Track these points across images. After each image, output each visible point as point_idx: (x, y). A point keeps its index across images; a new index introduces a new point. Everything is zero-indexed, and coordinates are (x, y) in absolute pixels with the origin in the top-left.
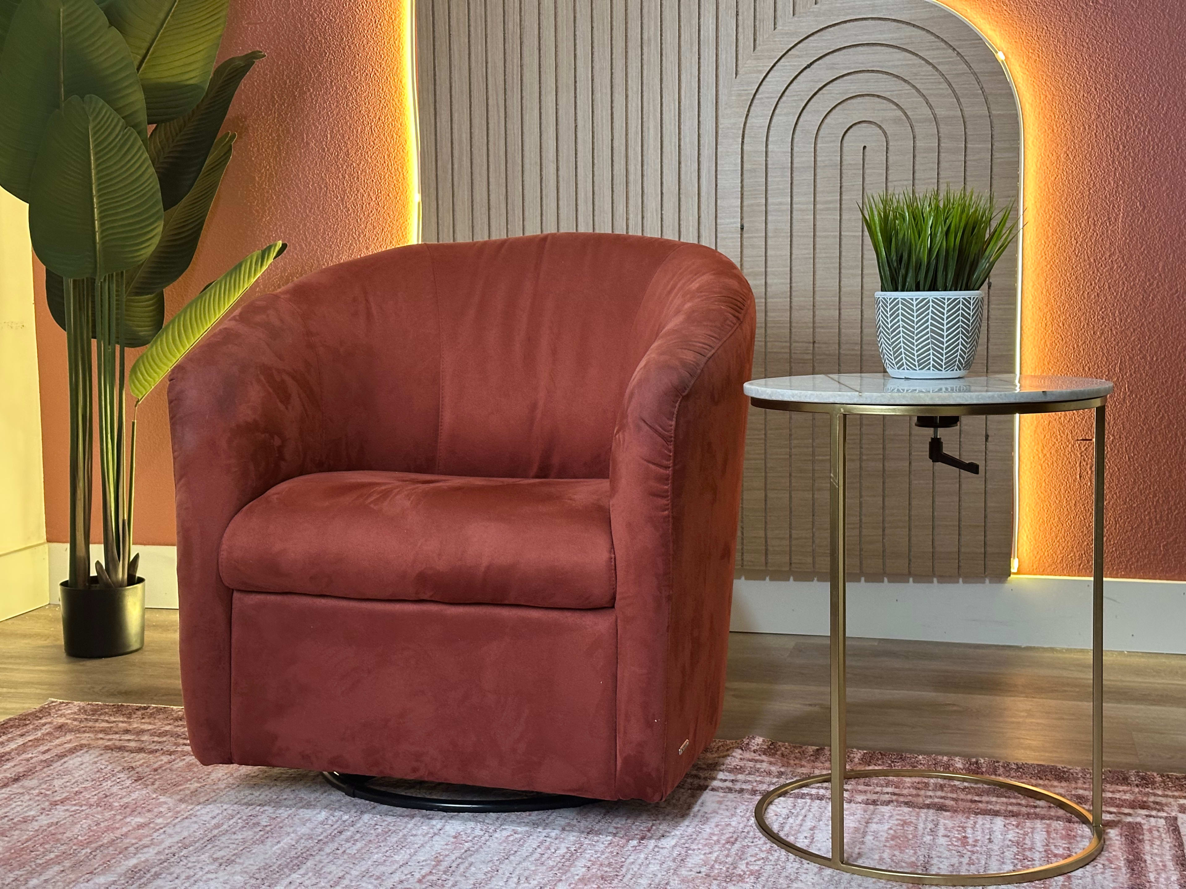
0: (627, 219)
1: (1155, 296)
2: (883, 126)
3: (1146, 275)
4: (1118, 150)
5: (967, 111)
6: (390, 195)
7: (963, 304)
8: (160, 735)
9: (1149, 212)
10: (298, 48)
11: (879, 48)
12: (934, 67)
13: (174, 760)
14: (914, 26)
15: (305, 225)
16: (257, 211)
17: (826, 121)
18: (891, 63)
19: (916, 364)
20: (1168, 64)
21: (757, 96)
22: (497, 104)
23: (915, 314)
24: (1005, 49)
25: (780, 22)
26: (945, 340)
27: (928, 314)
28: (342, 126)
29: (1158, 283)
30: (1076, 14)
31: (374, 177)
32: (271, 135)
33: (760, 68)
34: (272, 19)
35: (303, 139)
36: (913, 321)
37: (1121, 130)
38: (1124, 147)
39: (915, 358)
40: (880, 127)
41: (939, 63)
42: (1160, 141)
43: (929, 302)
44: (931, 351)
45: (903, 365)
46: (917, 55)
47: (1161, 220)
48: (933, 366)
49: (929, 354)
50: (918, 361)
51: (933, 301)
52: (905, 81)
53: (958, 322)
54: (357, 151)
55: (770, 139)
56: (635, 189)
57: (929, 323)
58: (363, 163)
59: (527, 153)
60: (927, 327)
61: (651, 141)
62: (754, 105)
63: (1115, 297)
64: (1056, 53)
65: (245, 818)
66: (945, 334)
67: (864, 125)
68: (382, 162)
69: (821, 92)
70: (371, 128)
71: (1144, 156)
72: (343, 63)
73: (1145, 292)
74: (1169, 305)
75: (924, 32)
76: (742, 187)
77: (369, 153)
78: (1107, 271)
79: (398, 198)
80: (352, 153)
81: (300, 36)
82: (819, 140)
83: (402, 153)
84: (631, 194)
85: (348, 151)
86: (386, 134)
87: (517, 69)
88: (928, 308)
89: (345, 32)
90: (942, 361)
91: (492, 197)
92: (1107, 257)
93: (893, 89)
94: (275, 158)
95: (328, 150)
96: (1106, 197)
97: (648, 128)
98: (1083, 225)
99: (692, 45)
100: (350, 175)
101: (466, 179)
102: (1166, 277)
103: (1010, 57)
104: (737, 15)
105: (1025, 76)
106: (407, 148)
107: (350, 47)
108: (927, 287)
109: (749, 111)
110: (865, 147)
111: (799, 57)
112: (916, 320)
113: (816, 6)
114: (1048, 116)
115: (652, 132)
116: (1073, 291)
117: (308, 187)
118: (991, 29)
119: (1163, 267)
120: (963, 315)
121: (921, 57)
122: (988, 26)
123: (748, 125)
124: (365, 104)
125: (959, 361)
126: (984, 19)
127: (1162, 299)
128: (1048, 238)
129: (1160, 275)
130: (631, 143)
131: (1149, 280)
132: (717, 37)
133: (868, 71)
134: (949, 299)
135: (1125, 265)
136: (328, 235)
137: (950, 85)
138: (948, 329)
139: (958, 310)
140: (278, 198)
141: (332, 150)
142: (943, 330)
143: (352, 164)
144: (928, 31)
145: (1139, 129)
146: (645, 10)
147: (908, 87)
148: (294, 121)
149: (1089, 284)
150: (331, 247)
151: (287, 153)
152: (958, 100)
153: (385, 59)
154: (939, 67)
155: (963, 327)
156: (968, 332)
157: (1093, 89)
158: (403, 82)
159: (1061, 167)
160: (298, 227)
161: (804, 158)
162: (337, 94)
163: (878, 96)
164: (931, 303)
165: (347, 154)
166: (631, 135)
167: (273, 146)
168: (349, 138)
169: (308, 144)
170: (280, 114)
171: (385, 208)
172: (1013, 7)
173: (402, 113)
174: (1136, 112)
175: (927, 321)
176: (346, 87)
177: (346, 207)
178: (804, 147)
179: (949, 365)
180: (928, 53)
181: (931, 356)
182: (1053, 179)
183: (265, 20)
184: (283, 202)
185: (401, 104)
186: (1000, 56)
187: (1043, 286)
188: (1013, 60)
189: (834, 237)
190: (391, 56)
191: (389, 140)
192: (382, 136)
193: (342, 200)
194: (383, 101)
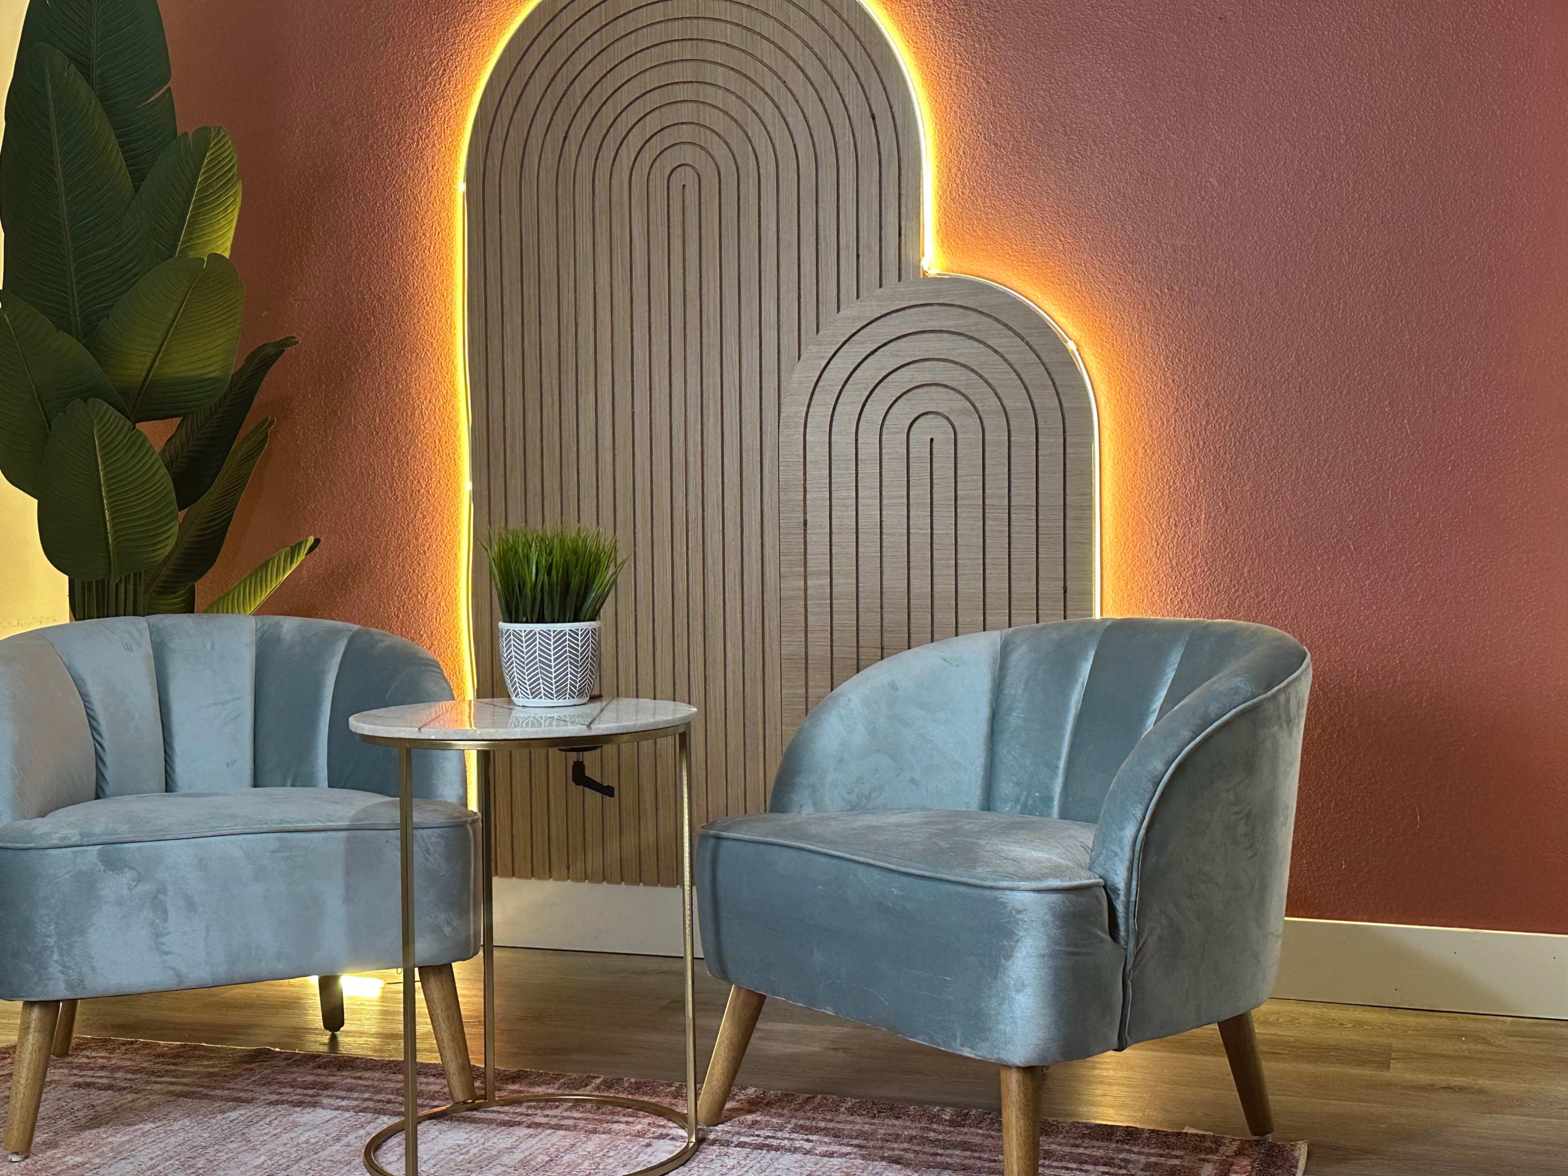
0: (687, 511)
1: (1241, 604)
2: (951, 418)
3: (1231, 581)
4: (1198, 445)
6: (441, 482)
8: (135, 1072)
9: (1232, 513)
10: (347, 326)
11: (945, 335)
12: (1002, 356)
13: (138, 1099)
14: (981, 313)
16: (302, 498)
17: (892, 411)
18: (957, 352)
20: (1249, 354)
21: (820, 384)
24: (1074, 338)
25: (843, 304)
28: (391, 408)
29: (1243, 590)
30: (1151, 302)
31: (424, 463)
32: (317, 417)
33: (821, 355)
34: (319, 295)
35: (351, 421)
37: (1201, 425)
38: (1205, 443)
40: (948, 419)
41: (1006, 352)
42: (1241, 437)
46: (984, 343)
47: (1245, 522)
52: (973, 371)
54: (406, 435)
55: (834, 429)
56: (694, 479)
58: (412, 448)
59: (582, 440)
61: (711, 429)
62: (816, 392)
63: (1200, 604)
64: (1131, 342)
65: (183, 1159)
67: (930, 416)
68: (433, 448)
69: (886, 380)
70: (421, 410)
71: (1225, 453)
72: (392, 343)
73: (1231, 599)
74: (1256, 613)
75: (991, 320)
77: (419, 437)
78: (1190, 575)
79: (449, 485)
80: (401, 437)
81: (348, 314)
82: (885, 431)
85: (397, 435)
86: (437, 417)
89: (396, 309)
91: (546, 485)
92: (1190, 560)
93: (960, 378)
94: (321, 441)
95: (377, 434)
96: (1187, 496)
97: (708, 416)
98: (1163, 526)
99: (752, 328)
100: (400, 460)
101: (519, 466)
102: (1252, 583)
103: (1083, 345)
104: (799, 297)
105: (1099, 367)
107: (400, 325)
109: (811, 399)
110: (932, 440)
111: (861, 343)
113: (882, 290)
114: (1124, 409)
115: (712, 419)
116: (1156, 596)
118: (1063, 316)
119: (1249, 571)
121: (989, 347)
122: (1059, 313)
123: (810, 414)
124: (416, 386)
126: (1056, 305)
127: (1249, 607)
128: (1127, 539)
129: (1246, 581)
130: (691, 430)
131: (1234, 586)
132: (778, 321)
133: (934, 359)
135: (1209, 569)
137: (1018, 375)
140: (324, 484)
141: (380, 434)
143: (401, 449)
144: (996, 319)
145: (1219, 424)
146: (704, 291)
147: (975, 377)
148: (341, 403)
149: (1171, 589)
150: (378, 538)
151: (333, 437)
152: (1028, 391)
153: (436, 339)
154: (1007, 356)
157: (1170, 381)
159: (1139, 464)
161: (869, 450)
162: (387, 374)
163: (946, 386)
165: (396, 439)
166: (690, 423)
167: (319, 430)
168: (398, 421)
169: (356, 428)
170: (327, 396)
171: (436, 496)
172: (1085, 294)
174: (1216, 406)
176: (395, 368)
177: (394, 494)
178: (869, 438)
180: (996, 342)
182: (1131, 476)
183: (313, 297)
184: (329, 488)
185: (453, 386)
186: (1071, 346)
187: (1124, 590)
188: (1086, 349)
189: (901, 535)
190: (443, 335)
191: (440, 423)
192: (433, 419)
193: (391, 487)
194: (434, 383)
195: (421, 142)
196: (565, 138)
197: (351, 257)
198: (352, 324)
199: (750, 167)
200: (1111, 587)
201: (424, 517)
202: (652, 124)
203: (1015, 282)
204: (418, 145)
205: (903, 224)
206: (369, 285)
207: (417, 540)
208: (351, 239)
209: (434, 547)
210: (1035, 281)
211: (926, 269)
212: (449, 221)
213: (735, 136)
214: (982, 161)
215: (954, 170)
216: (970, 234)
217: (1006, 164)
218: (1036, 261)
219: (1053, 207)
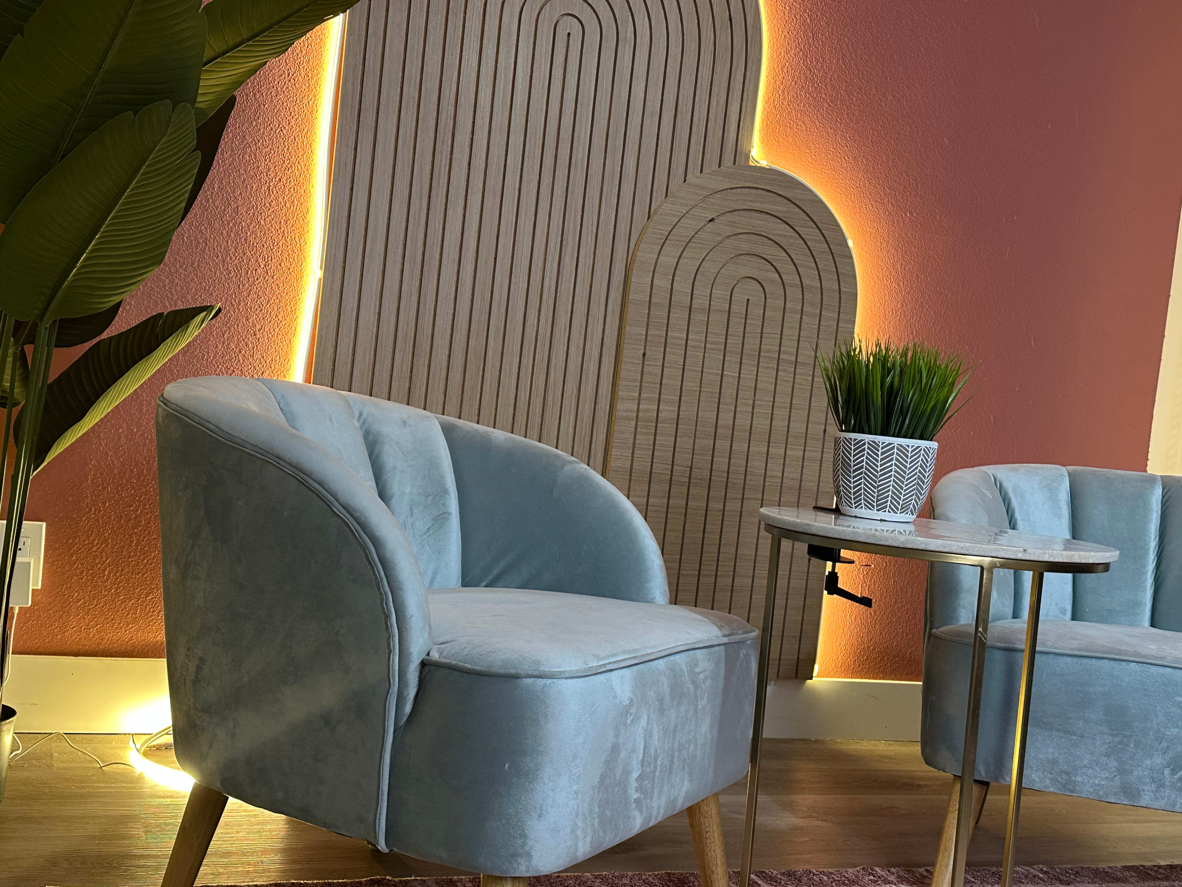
4: (912, 334)
5: (824, 284)
6: (282, 264)
11: (768, 216)
14: (793, 203)
15: (172, 281)
17: (722, 271)
18: (774, 232)
21: (670, 238)
22: (421, 192)
24: (853, 237)
25: (689, 176)
28: (234, 178)
30: (898, 221)
31: (266, 242)
40: (762, 285)
41: (809, 239)
46: (793, 228)
54: (249, 209)
55: (676, 278)
56: (547, 303)
62: (666, 244)
67: (750, 280)
68: (278, 228)
69: (721, 244)
70: (269, 188)
72: (244, 111)
76: (648, 318)
77: (263, 214)
79: (291, 270)
80: (242, 210)
82: (715, 286)
83: (301, 222)
84: (544, 307)
85: (237, 208)
86: (286, 198)
93: (774, 254)
95: (213, 202)
100: (237, 234)
104: (655, 159)
106: (308, 217)
107: (255, 95)
109: (661, 249)
110: (748, 300)
111: (706, 209)
113: (721, 169)
117: (183, 238)
121: (797, 232)
123: (659, 262)
124: (266, 160)
133: (758, 234)
136: (201, 296)
137: (814, 258)
141: (217, 203)
143: (241, 223)
144: (803, 210)
146: (576, 135)
147: (783, 253)
152: (819, 273)
153: (295, 117)
157: (901, 283)
158: (313, 147)
161: (701, 301)
163: (762, 258)
165: (236, 211)
168: (241, 194)
171: (275, 278)
173: (308, 179)
174: (927, 307)
177: (227, 269)
180: (803, 229)
185: (307, 170)
186: (850, 243)
190: (303, 116)
191: (288, 205)
192: (281, 199)
193: (223, 261)
194: (287, 162)
201: (259, 297)
207: (247, 319)
209: (267, 329)
210: (824, 187)
211: (753, 156)
214: (799, 81)
215: (778, 83)
216: (783, 138)
217: (816, 88)
218: (826, 171)
219: (843, 132)
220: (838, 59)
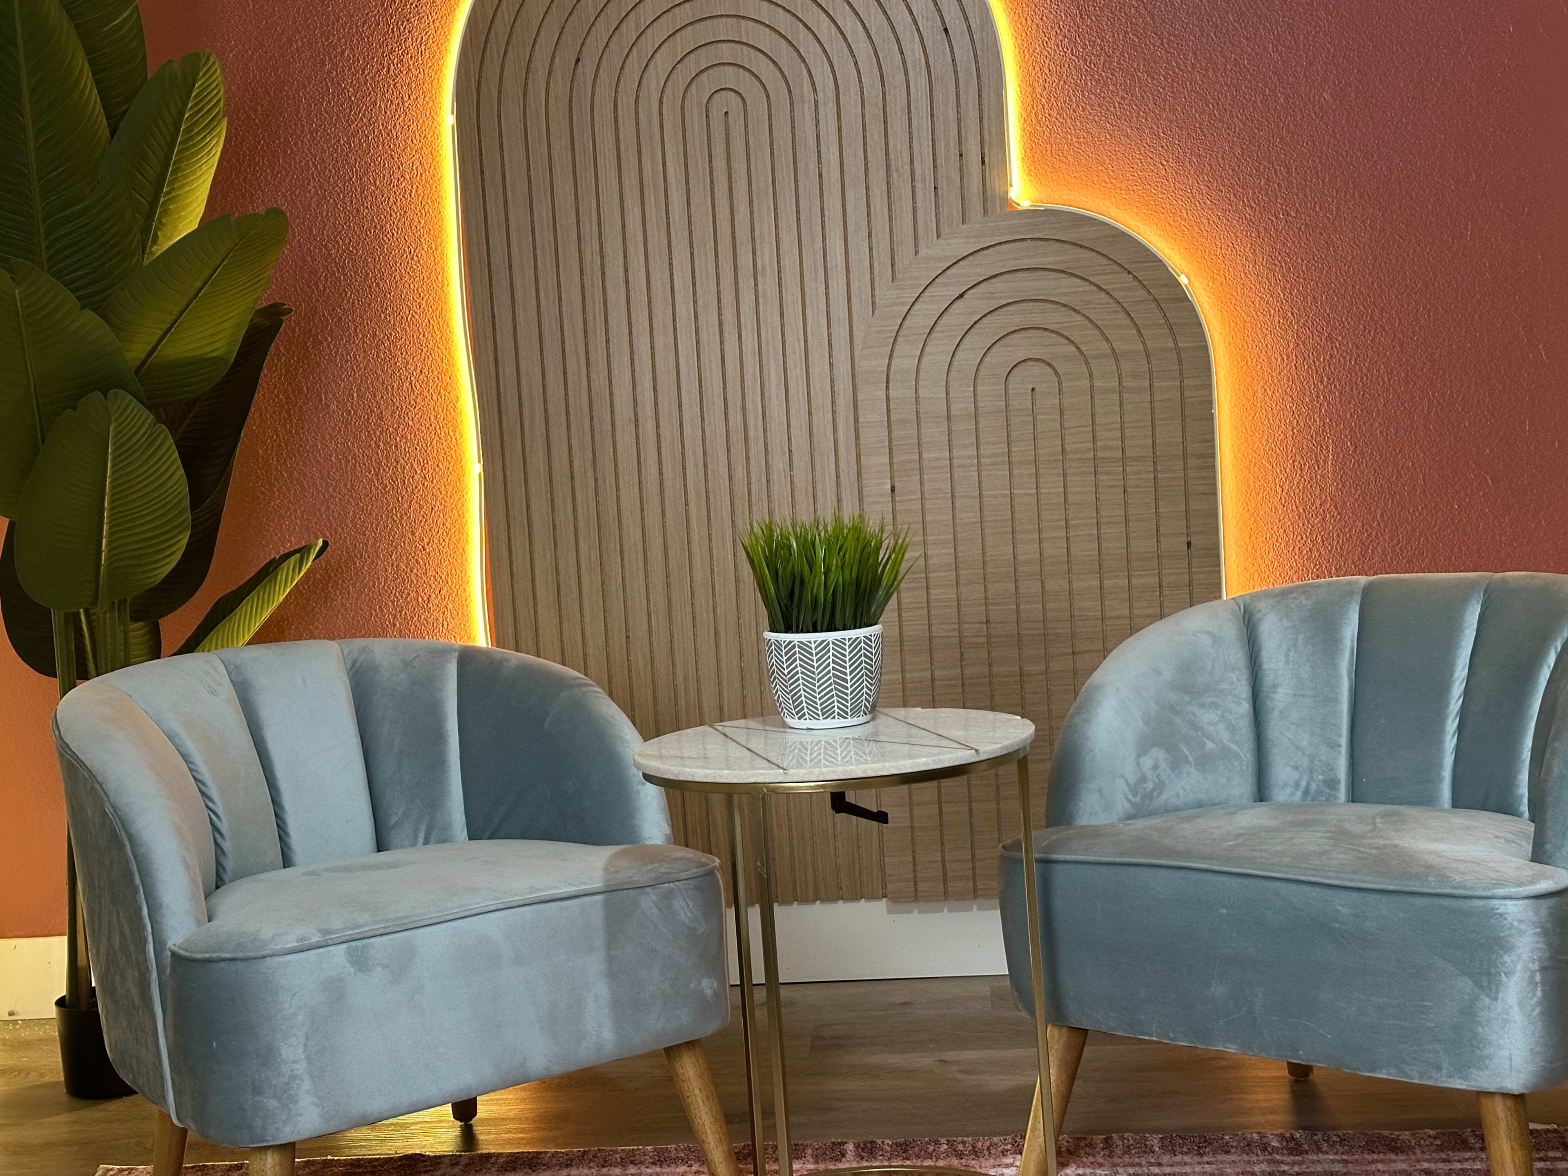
0: (749, 484)
1: (1375, 548)
2: (1055, 364)
3: (1363, 525)
4: (1322, 382)
5: (1150, 344)
6: (440, 465)
7: (865, 643)
9: (1362, 453)
10: (309, 286)
11: (1043, 273)
12: (1108, 293)
14: (1081, 246)
16: (262, 493)
17: (985, 360)
18: (1058, 291)
19: (820, 713)
20: (1373, 282)
21: (900, 332)
22: (576, 349)
23: (815, 658)
24: (1186, 270)
25: (922, 244)
26: (849, 685)
27: (829, 657)
28: (372, 382)
29: (1377, 534)
30: (1265, 228)
31: (418, 444)
32: (277, 396)
33: (903, 299)
35: (321, 400)
36: (813, 666)
37: (1324, 359)
38: (1329, 379)
39: (818, 707)
40: (1049, 365)
41: (1113, 289)
42: (1369, 371)
43: (828, 644)
44: (835, 698)
45: (804, 714)
46: (1087, 280)
47: (1376, 461)
48: (839, 714)
49: (833, 702)
50: (822, 710)
51: (833, 643)
52: (1075, 310)
53: (861, 663)
54: (393, 412)
55: (919, 382)
56: (756, 447)
57: (830, 668)
58: (402, 427)
59: (617, 408)
60: (829, 672)
61: (773, 389)
62: (896, 342)
63: (1330, 552)
64: (1245, 273)
66: (849, 678)
67: (1030, 363)
68: (428, 425)
69: (975, 325)
70: (411, 383)
71: (1352, 389)
72: (369, 305)
73: (1363, 544)
74: (1391, 558)
75: (1094, 254)
76: (890, 441)
77: (410, 414)
78: (1319, 522)
79: (451, 469)
80: (387, 414)
81: (311, 273)
82: (979, 381)
83: (453, 413)
84: (753, 453)
85: (381, 413)
86: (431, 390)
87: (599, 307)
88: (828, 651)
89: (371, 265)
90: (847, 707)
91: (576, 464)
92: (1318, 506)
93: (1062, 321)
94: (284, 425)
95: (356, 413)
96: (1312, 436)
97: (769, 373)
98: (1288, 470)
99: (816, 273)
100: (386, 443)
102: (1385, 527)
103: (1192, 279)
104: (870, 236)
105: (1210, 301)
107: (377, 284)
108: (825, 628)
109: (891, 349)
111: (950, 283)
112: (816, 665)
113: (966, 226)
114: (1240, 346)
115: (773, 378)
116: (1282, 547)
117: (331, 459)
118: (1169, 248)
119: (1382, 516)
120: (866, 656)
121: (1091, 283)
122: (1164, 244)
123: (893, 363)
124: (402, 354)
125: (865, 706)
126: (1159, 236)
127: (1383, 552)
128: (1249, 487)
129: (1379, 524)
130: (749, 393)
131: (1367, 531)
132: (847, 263)
133: (1031, 300)
134: (850, 639)
135: (1339, 514)
137: (1128, 313)
138: (851, 673)
139: (860, 650)
140: (290, 475)
141: (359, 413)
142: (846, 674)
143: (388, 429)
144: (1098, 252)
146: (757, 233)
147: (1079, 318)
148: (308, 378)
149: (1299, 538)
150: (364, 534)
151: (299, 419)
152: (1138, 330)
153: (425, 298)
154: (1114, 294)
155: (866, 668)
156: (871, 672)
157: (1289, 314)
158: (451, 326)
159: (1259, 405)
160: (320, 510)
161: (959, 404)
162: (364, 342)
163: (1045, 329)
164: (831, 645)
165: (381, 418)
166: (748, 383)
167: (281, 411)
168: (382, 397)
169: (327, 406)
170: (288, 371)
171: (435, 482)
172: (1193, 223)
173: (451, 364)
174: (1340, 338)
175: (828, 665)
176: (375, 334)
177: (382, 482)
178: (962, 391)
179: (855, 712)
180: (1100, 278)
181: (836, 704)
182: (1250, 418)
184: (297, 480)
185: (449, 353)
186: (1183, 280)
187: (1248, 541)
188: (1196, 283)
189: (1005, 496)
190: (433, 294)
191: (435, 398)
192: (426, 392)
193: (377, 475)
194: (425, 350)
195: (392, 68)
196: (578, 60)
197: (310, 205)
198: (317, 285)
199: (805, 90)
200: (1234, 540)
201: (421, 508)
202: (685, 41)
203: (1114, 212)
204: (388, 71)
205: (986, 150)
206: (335, 237)
207: (413, 534)
208: (309, 183)
209: (436, 541)
210: (1135, 210)
211: (1014, 199)
212: (433, 159)
213: (784, 55)
214: (1070, 79)
215: (1039, 90)
216: (1060, 160)
217: (1098, 81)
218: (1135, 188)
219: (1152, 128)
220: (1126, 32)
